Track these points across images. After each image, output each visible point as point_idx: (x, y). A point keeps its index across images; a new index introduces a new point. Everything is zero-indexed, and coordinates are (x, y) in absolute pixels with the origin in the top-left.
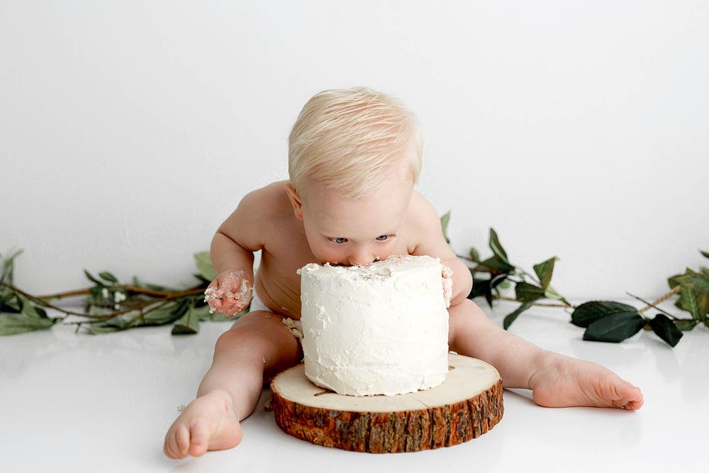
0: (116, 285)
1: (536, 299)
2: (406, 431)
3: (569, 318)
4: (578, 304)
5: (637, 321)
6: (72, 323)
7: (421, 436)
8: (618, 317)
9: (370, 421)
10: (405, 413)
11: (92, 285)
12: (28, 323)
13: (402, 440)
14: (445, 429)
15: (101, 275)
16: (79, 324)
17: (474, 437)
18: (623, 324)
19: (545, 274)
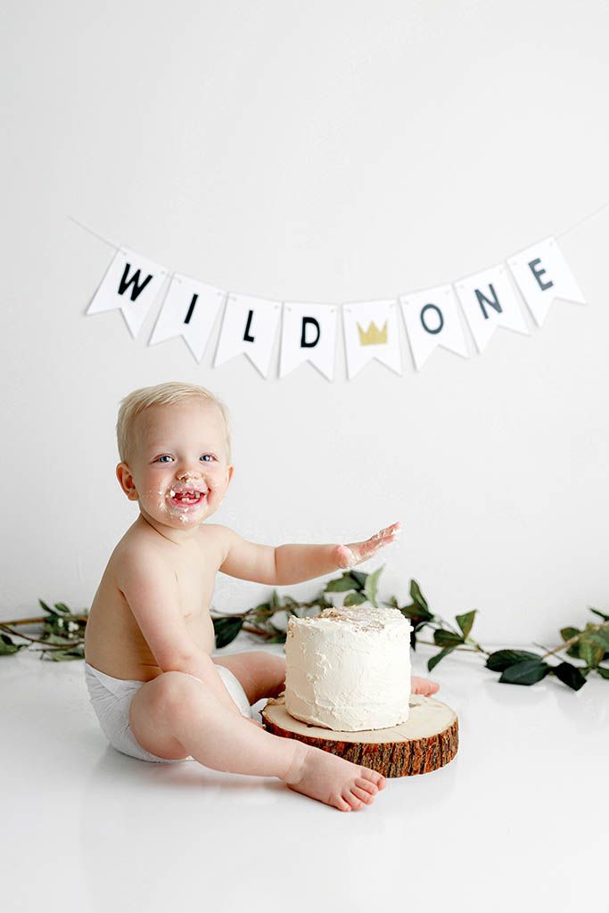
0: (67, 615)
1: (457, 644)
2: (391, 760)
3: (484, 663)
4: (494, 650)
5: (544, 668)
6: (37, 650)
7: (402, 764)
8: (530, 663)
9: (362, 750)
10: (391, 744)
11: (47, 614)
13: (387, 767)
14: (421, 759)
15: (56, 606)
16: (44, 651)
17: (441, 766)
18: (531, 670)
19: (466, 624)
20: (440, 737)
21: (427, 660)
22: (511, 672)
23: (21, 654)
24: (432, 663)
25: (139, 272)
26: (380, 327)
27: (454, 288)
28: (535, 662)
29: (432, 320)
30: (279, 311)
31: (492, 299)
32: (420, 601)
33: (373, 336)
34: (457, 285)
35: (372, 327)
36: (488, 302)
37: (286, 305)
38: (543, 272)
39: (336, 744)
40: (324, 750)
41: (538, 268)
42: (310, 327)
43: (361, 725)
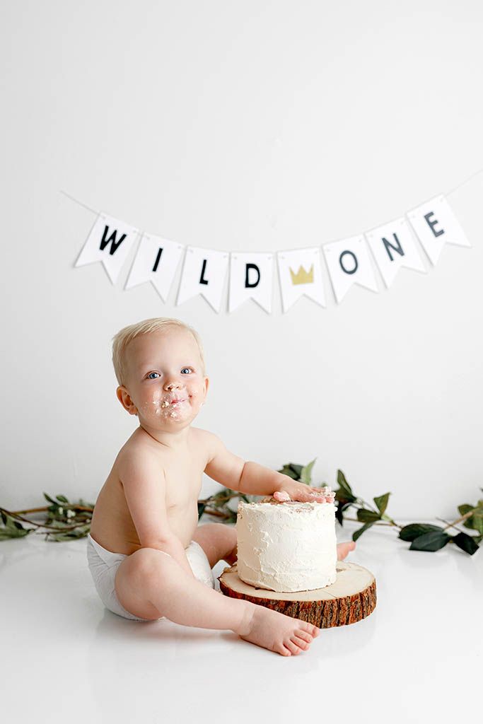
0: (66, 504)
1: (376, 520)
2: (322, 614)
3: (398, 534)
4: (405, 524)
5: (445, 538)
6: (43, 533)
7: (331, 618)
8: (434, 534)
9: (299, 607)
10: (322, 601)
11: (50, 504)
12: (9, 533)
13: (319, 620)
14: (347, 613)
15: (57, 498)
16: (48, 534)
18: (436, 539)
19: (382, 504)
20: (361, 595)
21: (351, 534)
22: (419, 542)
23: (28, 537)
24: (356, 536)
25: (115, 233)
26: (307, 270)
27: (365, 237)
28: (439, 533)
29: (349, 263)
30: (227, 259)
31: (396, 245)
32: (345, 486)
33: (302, 277)
34: (367, 235)
35: (302, 270)
36: (393, 247)
37: (233, 255)
38: (436, 222)
39: (278, 602)
40: (269, 608)
41: (432, 219)
42: (252, 272)
43: (298, 587)
